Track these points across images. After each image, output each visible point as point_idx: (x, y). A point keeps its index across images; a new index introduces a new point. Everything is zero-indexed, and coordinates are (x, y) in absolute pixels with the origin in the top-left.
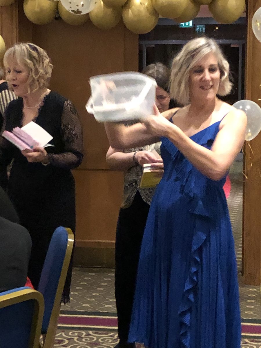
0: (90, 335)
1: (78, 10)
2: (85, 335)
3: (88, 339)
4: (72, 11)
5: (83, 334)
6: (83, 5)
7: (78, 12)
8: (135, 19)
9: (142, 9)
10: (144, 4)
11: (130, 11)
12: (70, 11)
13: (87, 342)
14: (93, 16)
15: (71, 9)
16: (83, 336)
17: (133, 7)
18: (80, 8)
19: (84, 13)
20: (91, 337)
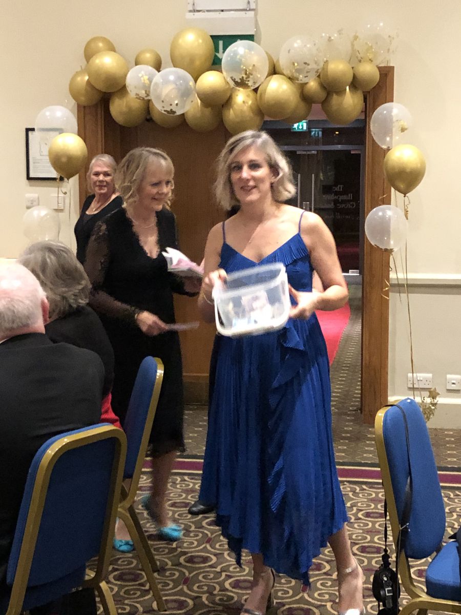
0: (185, 480)
1: (171, 110)
2: (180, 481)
3: (184, 485)
4: (165, 111)
5: (177, 480)
6: (177, 104)
7: (172, 112)
8: (238, 120)
9: (245, 108)
10: (247, 103)
11: (231, 111)
12: (163, 112)
13: (182, 489)
14: (189, 117)
15: (163, 109)
16: (178, 482)
17: (235, 106)
18: (174, 108)
19: (179, 113)
20: (187, 483)
